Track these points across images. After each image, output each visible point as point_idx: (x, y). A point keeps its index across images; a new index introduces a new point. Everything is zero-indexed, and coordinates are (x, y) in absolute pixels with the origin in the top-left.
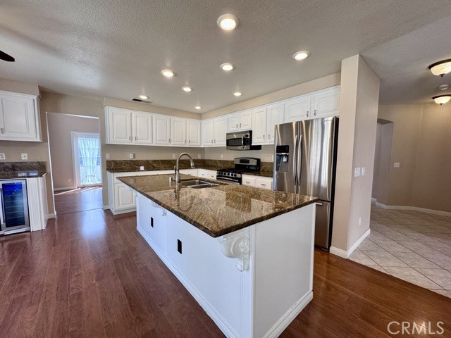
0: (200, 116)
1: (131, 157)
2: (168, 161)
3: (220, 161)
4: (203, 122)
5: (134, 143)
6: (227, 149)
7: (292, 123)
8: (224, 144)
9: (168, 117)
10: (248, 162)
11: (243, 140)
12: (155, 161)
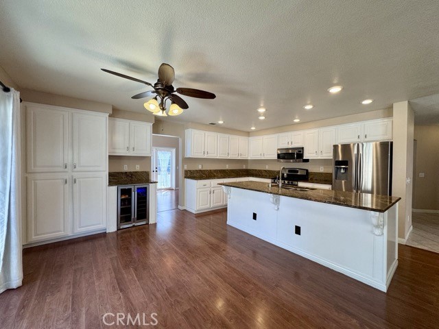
0: (248, 134)
1: (200, 167)
2: (224, 170)
3: (265, 171)
4: (250, 138)
5: (206, 156)
6: (278, 161)
7: (349, 145)
8: (275, 157)
9: (227, 136)
10: (297, 172)
11: (296, 154)
12: (215, 171)
